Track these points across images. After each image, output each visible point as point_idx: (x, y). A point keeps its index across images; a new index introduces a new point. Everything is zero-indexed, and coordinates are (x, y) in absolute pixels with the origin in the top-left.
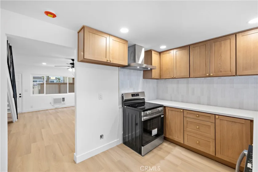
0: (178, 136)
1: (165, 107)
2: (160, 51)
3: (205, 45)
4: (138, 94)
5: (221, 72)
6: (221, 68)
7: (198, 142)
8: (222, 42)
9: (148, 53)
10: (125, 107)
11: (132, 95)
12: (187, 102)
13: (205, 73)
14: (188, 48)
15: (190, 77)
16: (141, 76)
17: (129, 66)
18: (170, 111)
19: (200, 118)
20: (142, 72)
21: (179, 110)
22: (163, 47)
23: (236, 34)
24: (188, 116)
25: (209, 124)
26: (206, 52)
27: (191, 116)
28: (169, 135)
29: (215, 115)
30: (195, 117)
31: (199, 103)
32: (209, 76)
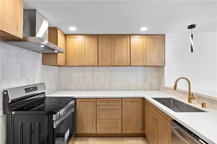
0: (90, 128)
1: (75, 99)
2: (66, 33)
3: (110, 39)
4: (36, 87)
5: (121, 62)
6: (122, 60)
7: (109, 126)
8: (122, 39)
9: (53, 31)
10: (13, 113)
11: (26, 89)
12: (93, 90)
13: (110, 63)
14: (97, 37)
15: (99, 65)
16: (40, 60)
17: (24, 40)
18: (81, 103)
19: (111, 104)
20: (41, 55)
21: (92, 100)
22: (73, 29)
23: (130, 35)
24: (101, 104)
25: (118, 107)
26: (112, 44)
27: (103, 104)
28: (80, 130)
29: (122, 98)
30: (106, 104)
31: (103, 90)
32: (114, 66)
